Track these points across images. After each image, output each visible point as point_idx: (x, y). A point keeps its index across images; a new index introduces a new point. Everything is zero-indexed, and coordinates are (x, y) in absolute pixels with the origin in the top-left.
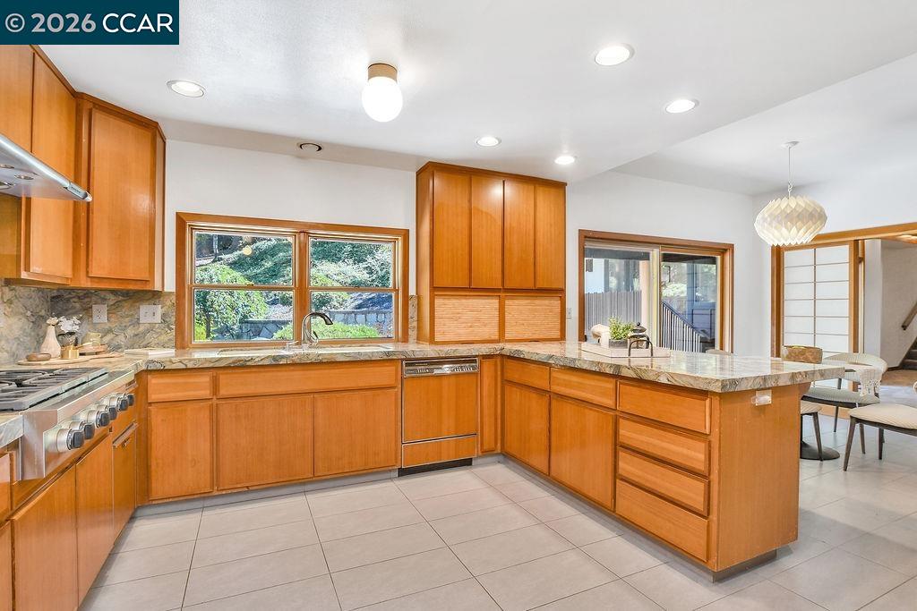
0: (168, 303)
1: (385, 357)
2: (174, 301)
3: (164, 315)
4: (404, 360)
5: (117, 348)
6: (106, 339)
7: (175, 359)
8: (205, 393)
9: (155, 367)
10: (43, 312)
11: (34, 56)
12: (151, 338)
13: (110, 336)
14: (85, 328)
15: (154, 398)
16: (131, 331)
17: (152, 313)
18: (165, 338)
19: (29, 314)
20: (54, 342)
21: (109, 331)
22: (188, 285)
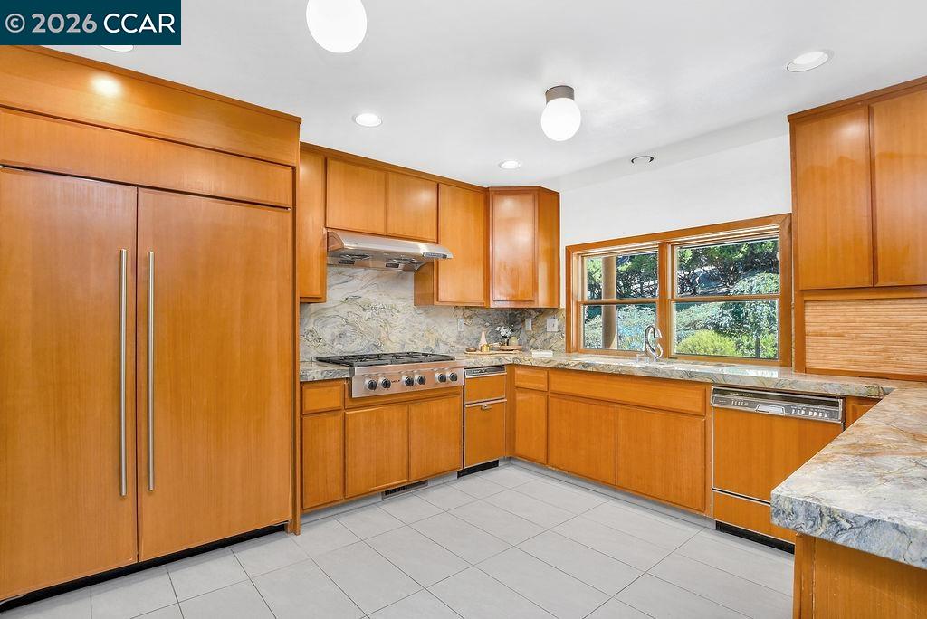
0: (561, 316)
1: (687, 378)
2: (564, 315)
3: (559, 326)
4: (712, 384)
5: (536, 348)
6: (531, 342)
7: (527, 358)
8: (543, 386)
9: (517, 362)
10: (502, 323)
11: (438, 185)
12: (552, 343)
13: (533, 340)
14: (522, 334)
15: (518, 383)
16: (542, 338)
17: (553, 324)
18: (560, 343)
19: (487, 324)
20: (483, 341)
21: (533, 337)
22: (577, 302)
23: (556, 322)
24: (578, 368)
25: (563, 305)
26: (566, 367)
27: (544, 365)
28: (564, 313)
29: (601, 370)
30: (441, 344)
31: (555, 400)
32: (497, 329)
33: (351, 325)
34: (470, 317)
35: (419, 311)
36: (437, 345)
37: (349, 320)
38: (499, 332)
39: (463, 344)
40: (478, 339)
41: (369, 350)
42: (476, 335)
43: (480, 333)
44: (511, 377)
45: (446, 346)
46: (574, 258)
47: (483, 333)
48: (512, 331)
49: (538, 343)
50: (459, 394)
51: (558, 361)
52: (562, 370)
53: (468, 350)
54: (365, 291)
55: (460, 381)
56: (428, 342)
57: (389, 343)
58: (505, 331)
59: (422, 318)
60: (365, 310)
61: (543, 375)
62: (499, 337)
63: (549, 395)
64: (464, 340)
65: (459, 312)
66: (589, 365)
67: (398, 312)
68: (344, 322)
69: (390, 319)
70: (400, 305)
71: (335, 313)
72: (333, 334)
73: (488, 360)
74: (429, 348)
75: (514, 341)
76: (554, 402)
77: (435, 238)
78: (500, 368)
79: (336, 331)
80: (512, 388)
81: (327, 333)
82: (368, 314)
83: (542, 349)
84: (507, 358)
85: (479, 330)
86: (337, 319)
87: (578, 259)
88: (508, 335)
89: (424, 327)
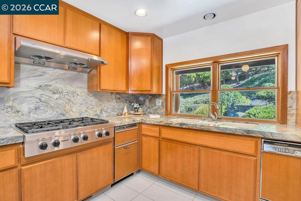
0: (163, 98)
1: (246, 134)
2: (165, 97)
3: (162, 103)
4: (262, 138)
5: (151, 113)
6: (148, 110)
7: (148, 120)
8: (157, 135)
9: (143, 121)
10: (134, 101)
11: (100, 24)
12: (158, 111)
13: (149, 109)
14: (144, 106)
15: (144, 132)
16: (154, 108)
17: (159, 102)
18: (162, 111)
19: (128, 102)
20: (125, 110)
21: (149, 108)
22: (171, 92)
23: (161, 101)
24: (177, 126)
25: (164, 93)
26: (171, 125)
27: (158, 124)
28: (165, 96)
29: (191, 128)
30: (104, 112)
31: (163, 142)
32: (132, 104)
33: (44, 102)
34: (119, 98)
35: (91, 95)
36: (101, 112)
37: (43, 99)
38: (133, 106)
39: (115, 112)
40: (123, 109)
41: (58, 117)
42: (122, 107)
43: (124, 106)
44: (140, 130)
45: (106, 113)
46: (170, 70)
47: (125, 107)
48: (140, 105)
49: (152, 111)
50: (111, 142)
51: (166, 122)
52: (168, 127)
53: (118, 115)
54: (54, 82)
55: (112, 135)
56: (96, 111)
57: (71, 113)
58: (136, 105)
59: (92, 98)
60: (54, 93)
61: (157, 129)
62: (133, 108)
63: (160, 140)
64: (116, 110)
65: (113, 96)
66: (184, 124)
67: (78, 95)
68: (38, 101)
69: (72, 99)
70: (79, 91)
71: (31, 95)
72: (29, 108)
73: (127, 121)
74: (96, 115)
75: (140, 110)
76: (163, 144)
77: (98, 53)
78: (134, 125)
79: (32, 106)
80: (140, 135)
81: (24, 108)
82: (57, 96)
83: (154, 113)
84: (138, 119)
85: (124, 105)
86: (32, 99)
87: (171, 71)
88: (137, 107)
89: (94, 103)
